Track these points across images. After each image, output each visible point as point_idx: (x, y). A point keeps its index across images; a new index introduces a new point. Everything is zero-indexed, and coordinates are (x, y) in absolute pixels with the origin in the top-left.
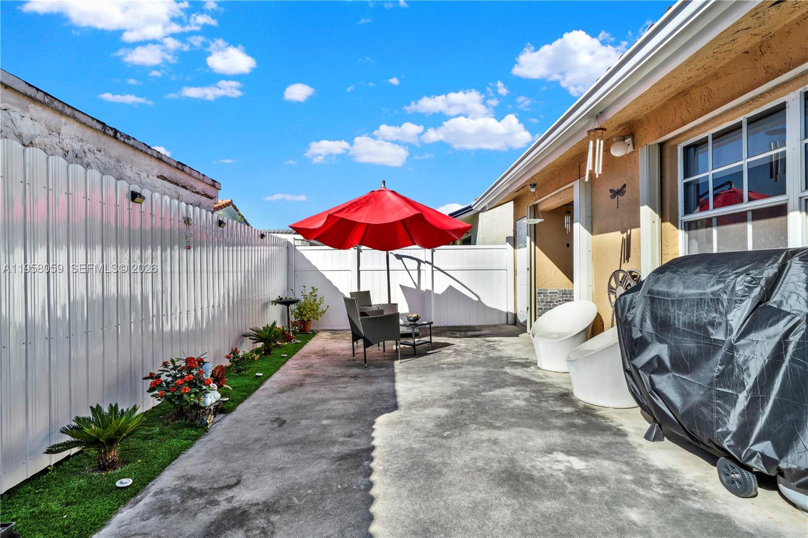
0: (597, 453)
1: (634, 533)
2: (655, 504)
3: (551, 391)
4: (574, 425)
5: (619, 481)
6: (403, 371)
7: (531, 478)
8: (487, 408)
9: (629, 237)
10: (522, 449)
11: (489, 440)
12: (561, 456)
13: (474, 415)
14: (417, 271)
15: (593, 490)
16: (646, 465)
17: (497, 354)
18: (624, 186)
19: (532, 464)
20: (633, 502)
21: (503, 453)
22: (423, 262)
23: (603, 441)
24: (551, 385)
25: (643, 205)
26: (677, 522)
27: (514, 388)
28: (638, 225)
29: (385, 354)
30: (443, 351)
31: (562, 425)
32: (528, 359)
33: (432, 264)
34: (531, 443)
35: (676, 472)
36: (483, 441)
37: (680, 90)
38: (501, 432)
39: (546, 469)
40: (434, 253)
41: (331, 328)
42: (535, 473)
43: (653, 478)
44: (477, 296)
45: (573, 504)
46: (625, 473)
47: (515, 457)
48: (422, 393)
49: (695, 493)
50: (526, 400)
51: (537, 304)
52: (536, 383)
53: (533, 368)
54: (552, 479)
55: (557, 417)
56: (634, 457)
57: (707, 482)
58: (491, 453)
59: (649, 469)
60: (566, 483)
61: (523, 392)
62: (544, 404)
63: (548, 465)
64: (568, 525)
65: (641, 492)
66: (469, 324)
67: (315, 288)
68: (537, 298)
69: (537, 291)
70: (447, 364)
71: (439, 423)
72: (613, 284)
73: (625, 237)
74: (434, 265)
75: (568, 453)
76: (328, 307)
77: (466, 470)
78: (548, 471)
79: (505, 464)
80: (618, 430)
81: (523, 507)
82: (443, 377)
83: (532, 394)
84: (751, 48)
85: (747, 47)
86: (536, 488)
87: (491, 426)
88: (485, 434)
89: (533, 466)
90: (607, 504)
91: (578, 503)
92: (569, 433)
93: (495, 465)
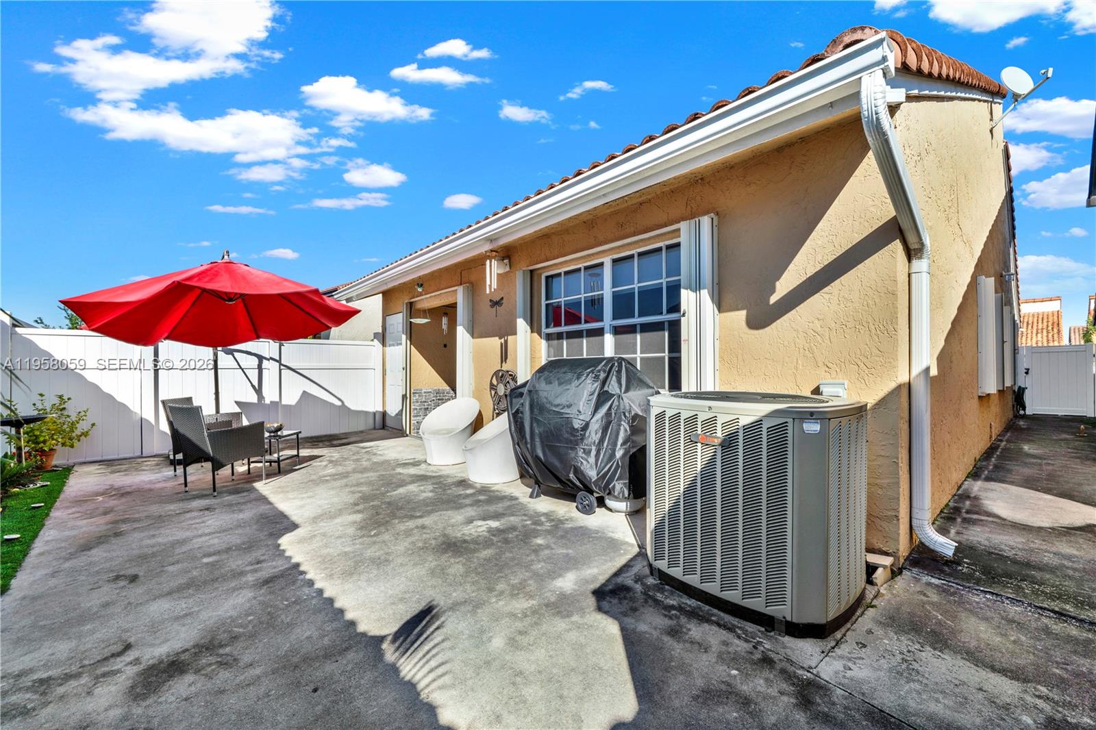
0: (504, 514)
1: (543, 550)
2: (548, 532)
3: (450, 480)
4: (480, 501)
5: (524, 526)
6: (276, 491)
7: (465, 541)
8: (400, 504)
9: (506, 342)
10: (449, 526)
11: (417, 527)
12: (480, 523)
13: (391, 512)
14: (257, 370)
15: (510, 536)
16: (536, 513)
17: (382, 458)
18: (502, 299)
19: (462, 533)
20: (536, 535)
21: (435, 533)
22: (266, 359)
23: (505, 506)
24: (448, 476)
25: (520, 318)
26: (562, 537)
27: (416, 485)
28: (515, 333)
29: (234, 477)
30: (315, 464)
31: (470, 503)
32: (414, 459)
33: (279, 361)
34: (453, 520)
35: (554, 512)
36: (412, 529)
37: (545, 234)
38: (425, 519)
39: (474, 534)
40: (282, 347)
41: (99, 458)
42: (467, 538)
43: (543, 519)
44: (339, 399)
45: (502, 547)
46: (525, 520)
47: (446, 532)
48: (320, 506)
49: (567, 520)
50: (431, 491)
51: (412, 404)
52: (434, 477)
53: (423, 466)
54: (480, 538)
55: (464, 498)
56: (527, 510)
57: (571, 512)
58: (424, 535)
59: (539, 514)
60: (491, 537)
61: (425, 486)
62: (449, 492)
63: (473, 530)
64: (503, 559)
65: (539, 528)
66: (329, 433)
67: (65, 398)
68: (412, 398)
69: (412, 391)
70: (330, 476)
71: (359, 527)
72: (495, 382)
73: (503, 342)
74: (282, 362)
75: (484, 519)
76: (93, 425)
77: (410, 552)
78: (476, 534)
79: (441, 539)
80: (512, 497)
81: (469, 560)
82: (333, 488)
83: (435, 486)
84: (587, 221)
85: (585, 219)
86: (472, 546)
87: (412, 517)
88: (411, 524)
89: (463, 534)
90: (522, 540)
91: (504, 545)
92: (479, 507)
93: (433, 542)
